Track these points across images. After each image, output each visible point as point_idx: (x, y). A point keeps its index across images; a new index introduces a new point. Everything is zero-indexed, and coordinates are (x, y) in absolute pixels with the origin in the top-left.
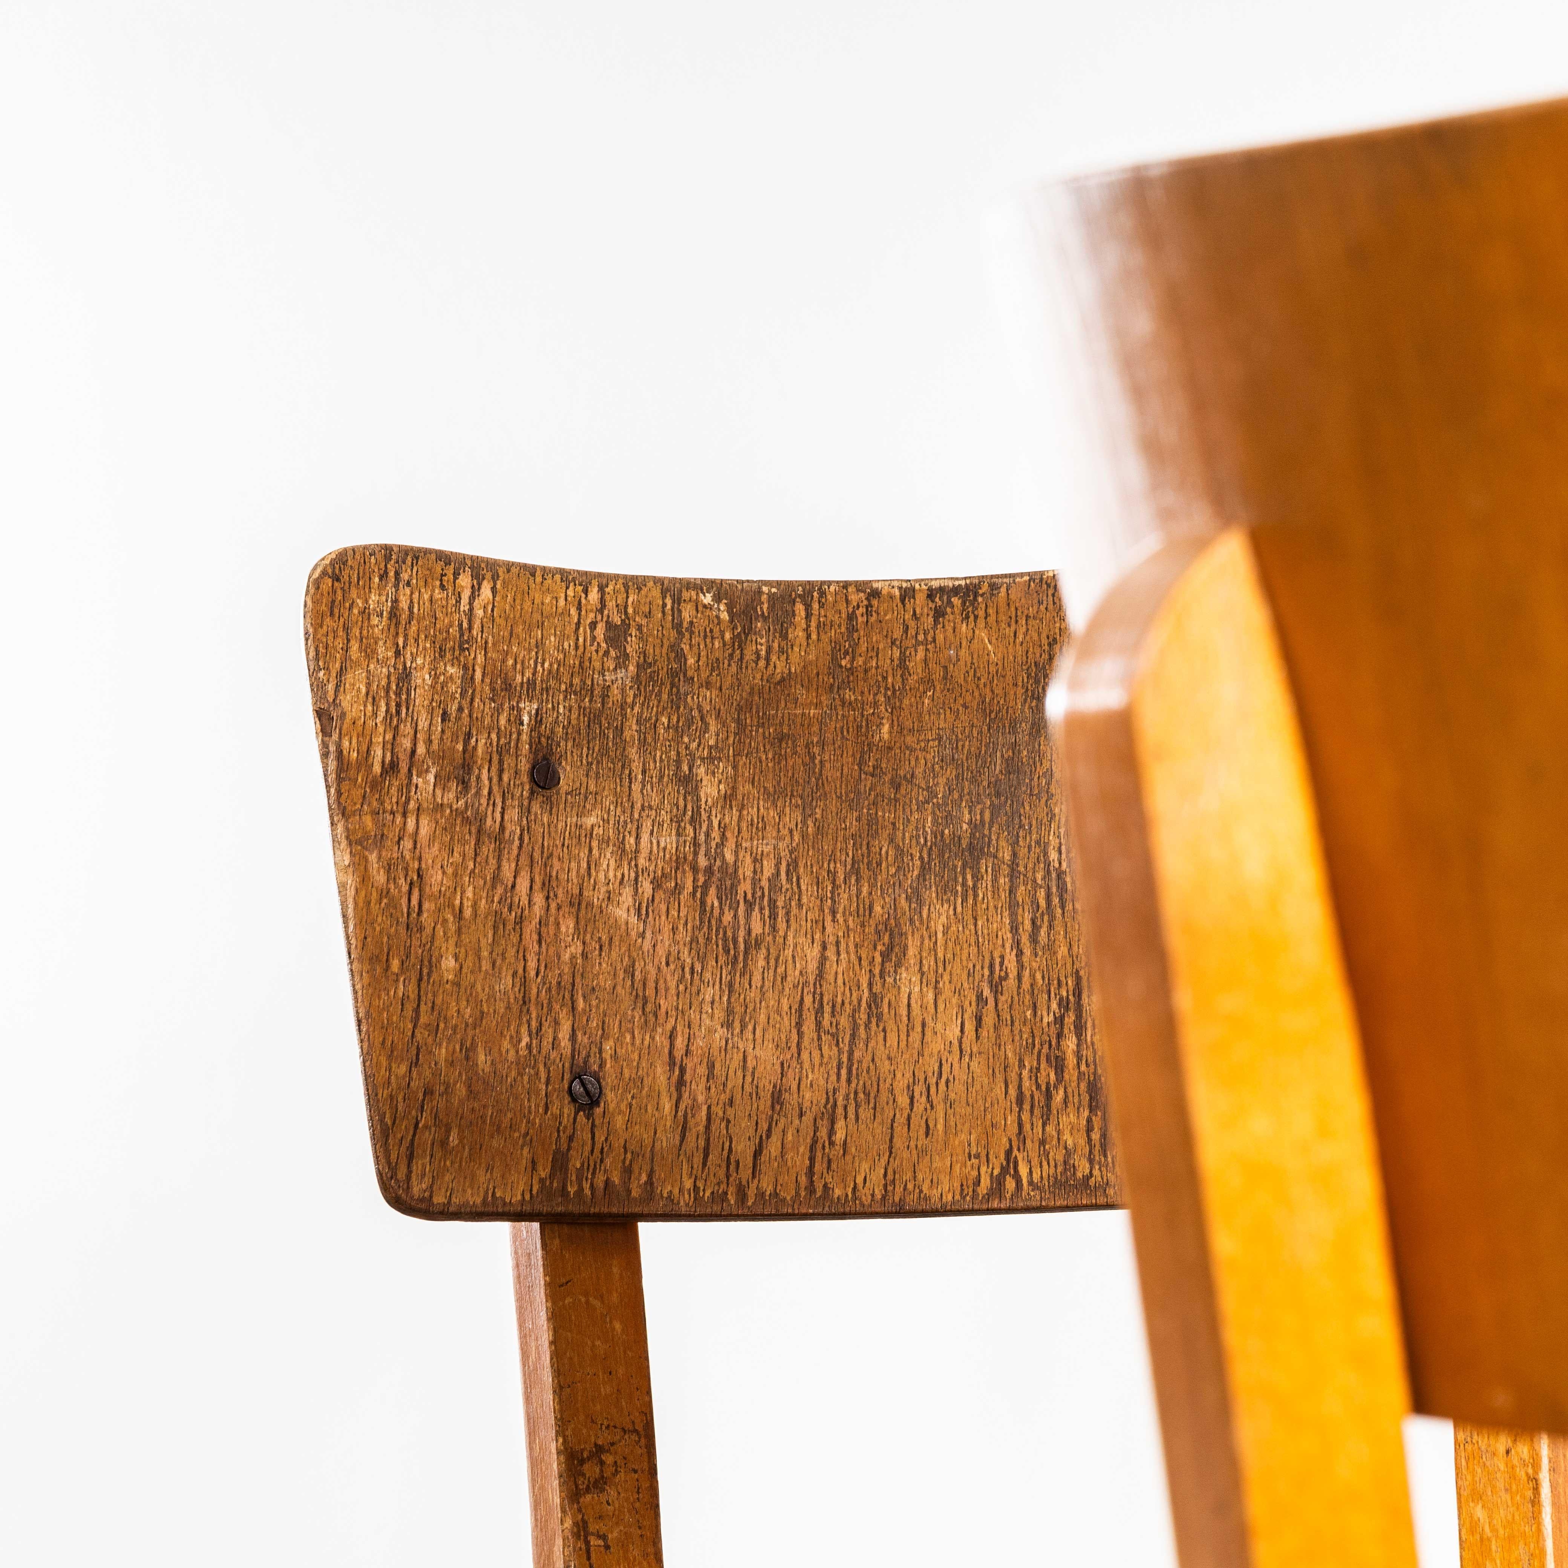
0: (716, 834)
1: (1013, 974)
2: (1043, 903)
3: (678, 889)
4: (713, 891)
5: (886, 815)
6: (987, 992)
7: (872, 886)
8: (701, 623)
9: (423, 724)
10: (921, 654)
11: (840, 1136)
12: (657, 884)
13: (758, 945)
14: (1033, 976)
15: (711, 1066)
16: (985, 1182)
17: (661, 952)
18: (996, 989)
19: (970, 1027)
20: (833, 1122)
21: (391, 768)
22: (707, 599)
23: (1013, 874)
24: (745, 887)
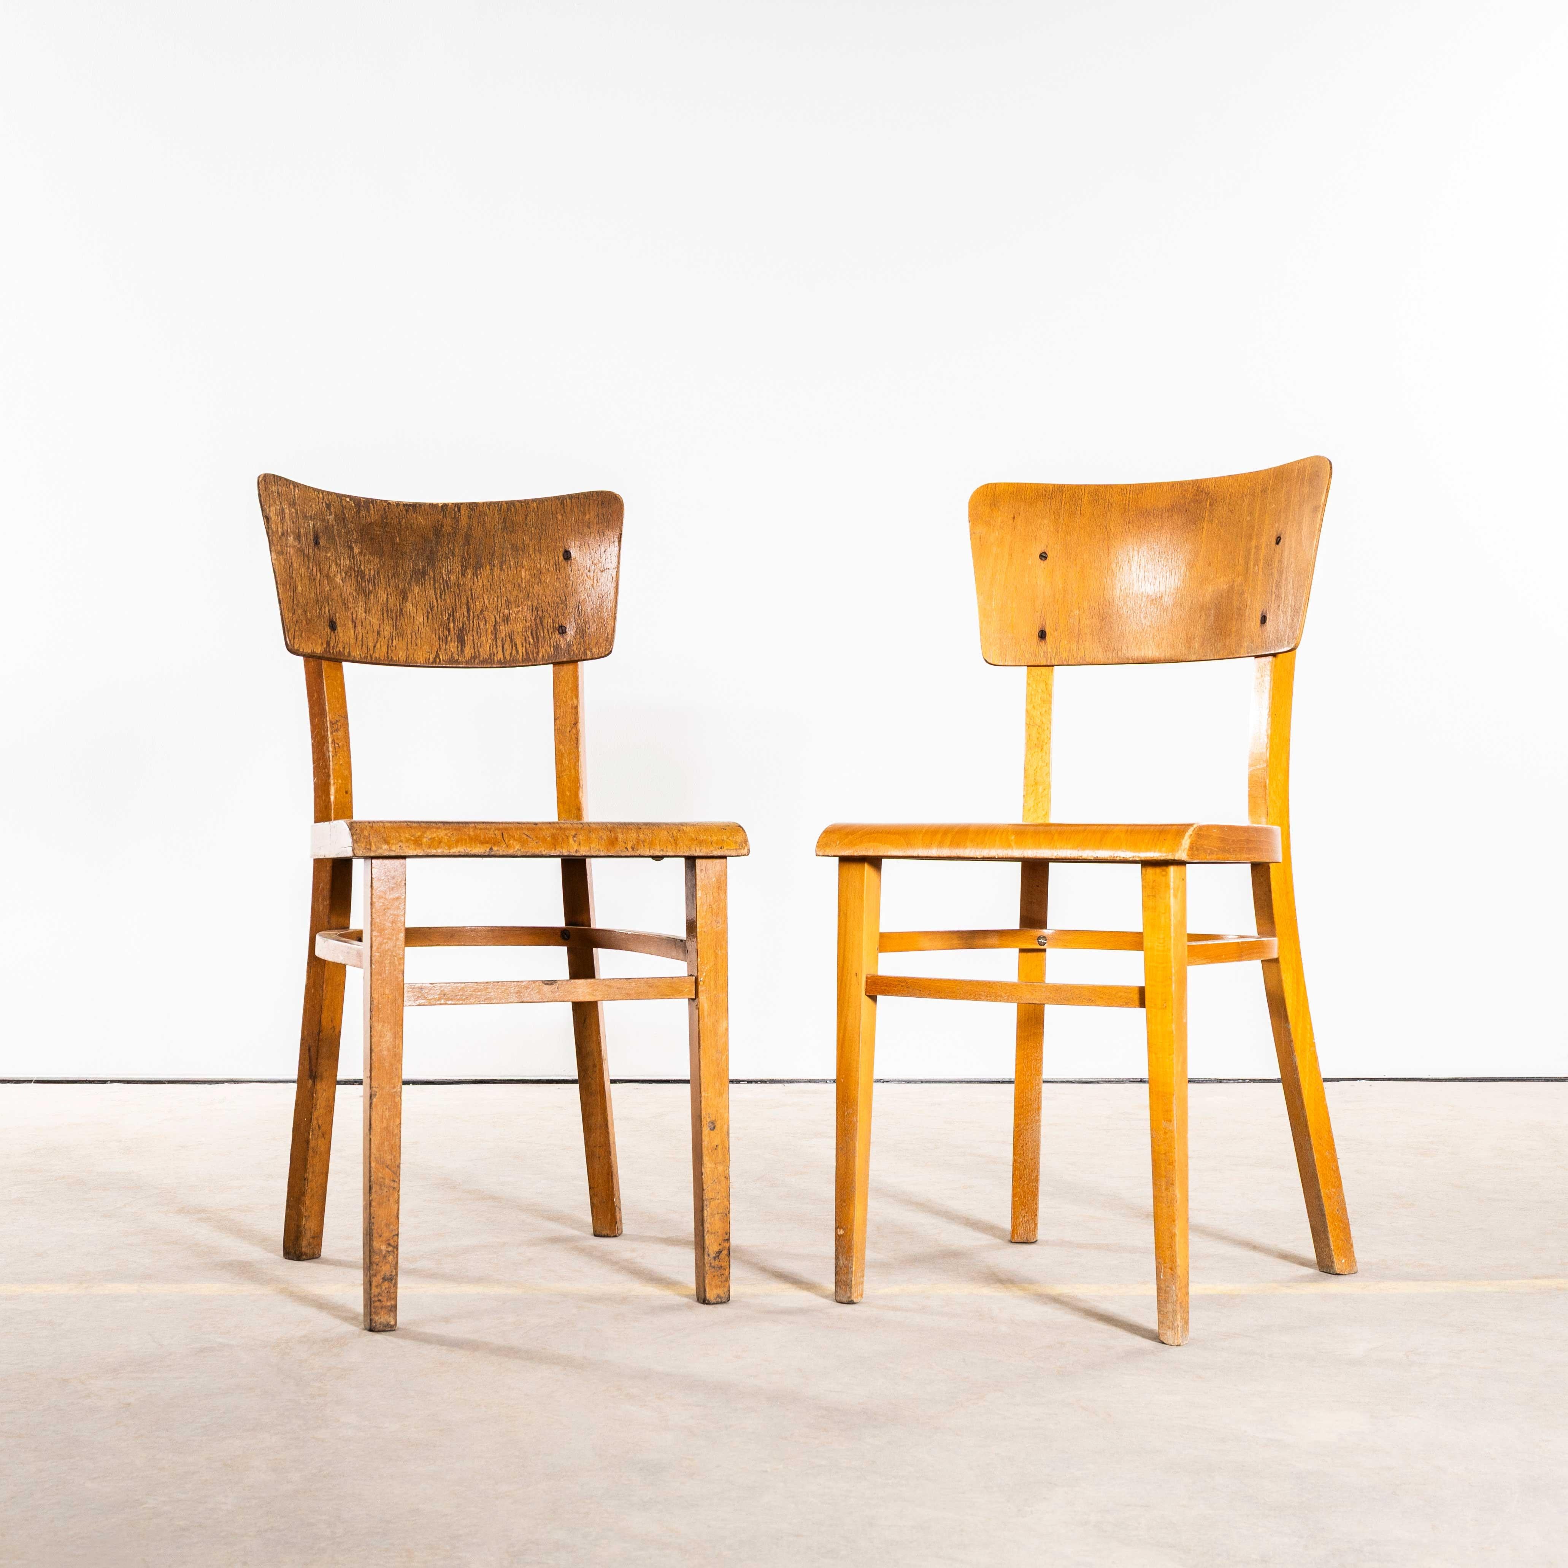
0: (359, 562)
1: (436, 606)
2: (442, 588)
3: (351, 576)
4: (359, 577)
5: (400, 562)
6: (429, 610)
7: (398, 580)
8: (348, 506)
9: (289, 523)
10: (404, 521)
11: (394, 644)
12: (346, 574)
13: (371, 592)
14: (441, 607)
15: (362, 623)
16: (431, 659)
17: (348, 592)
18: (432, 610)
19: (425, 619)
20: (392, 641)
21: (283, 534)
22: (348, 500)
23: (434, 580)
24: (367, 577)
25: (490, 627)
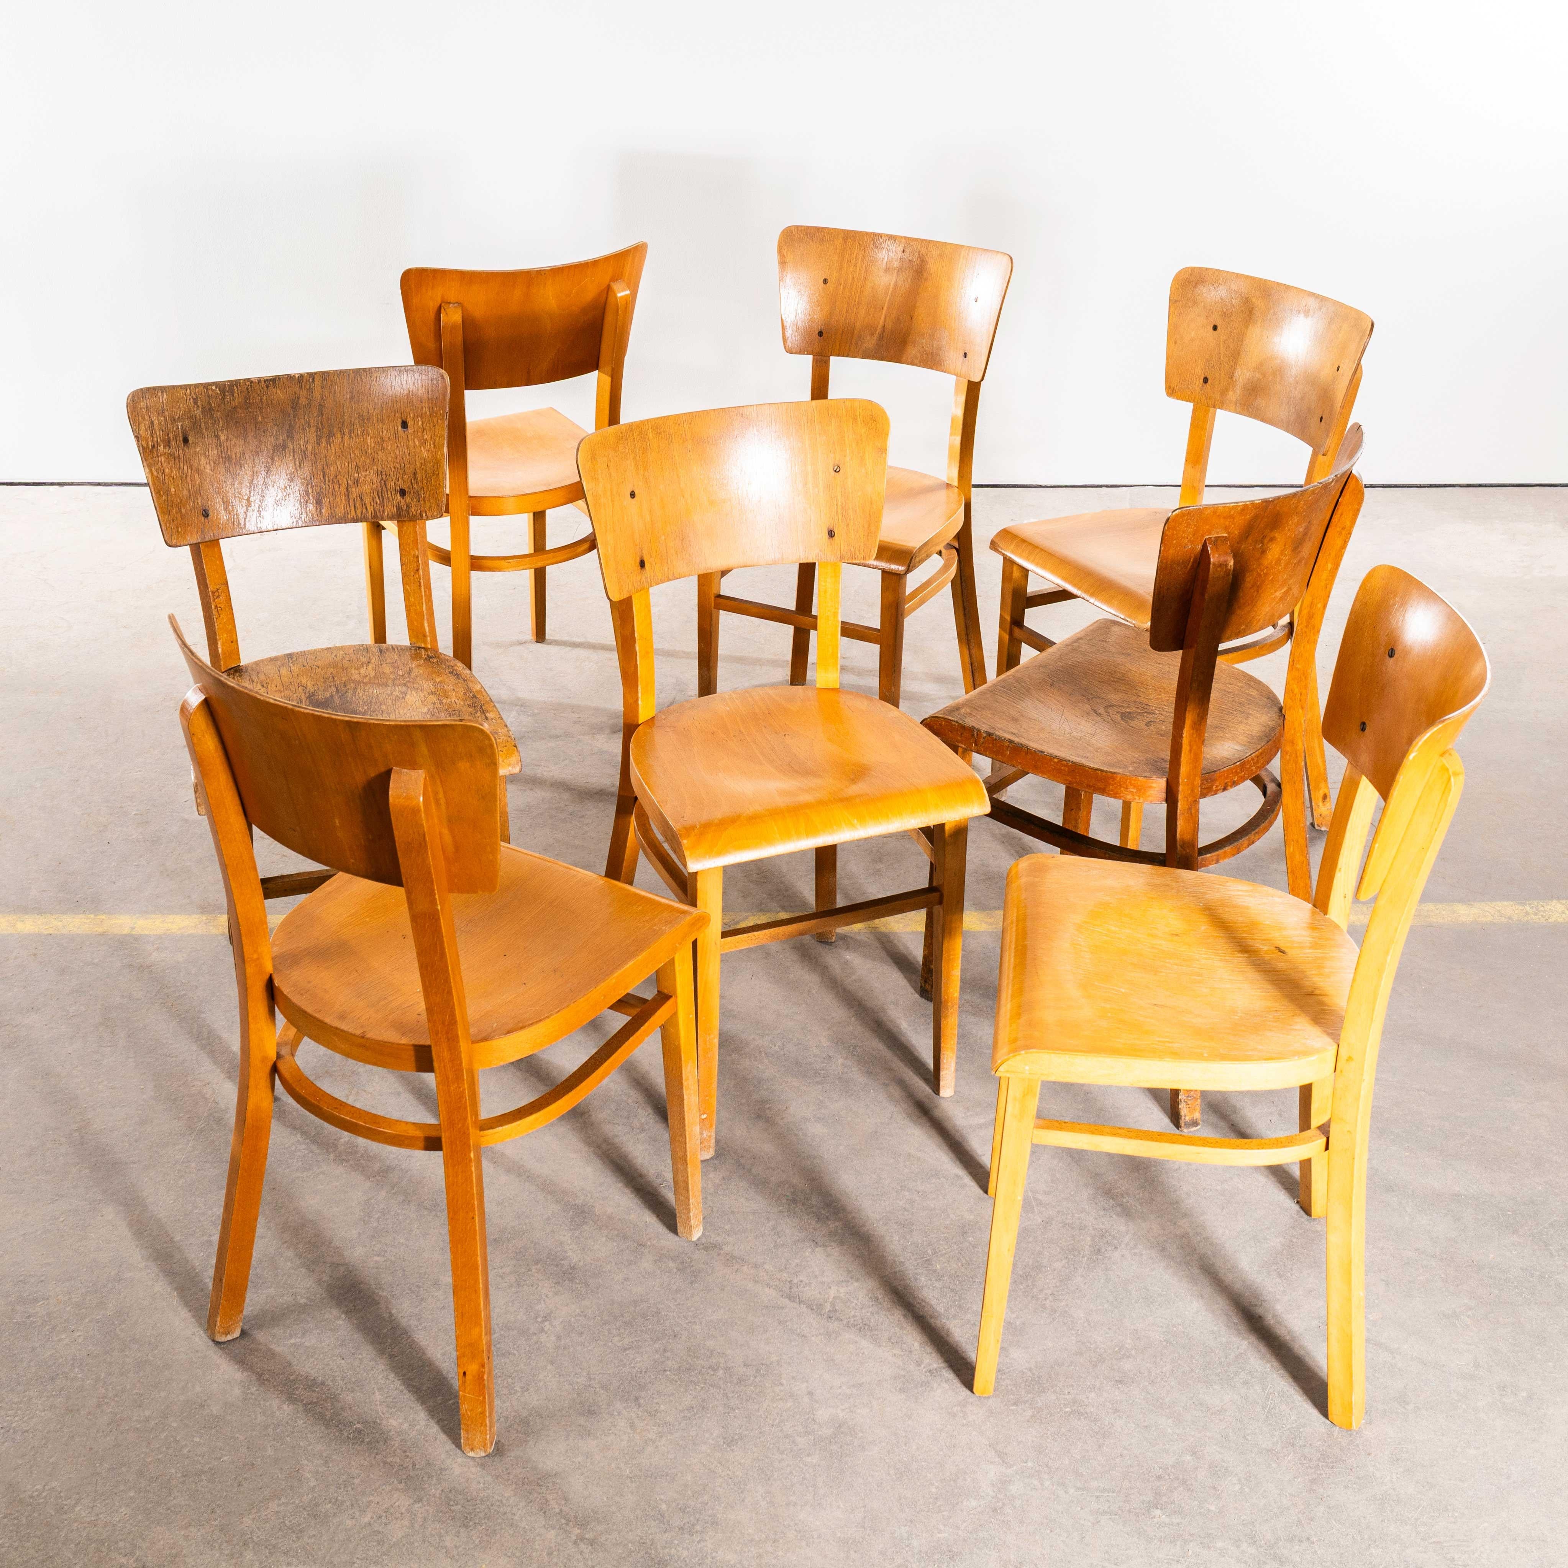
0: (225, 448)
7: (262, 457)
8: (213, 394)
9: (158, 434)
10: (265, 397)
12: (215, 463)
21: (153, 447)
22: (214, 388)
23: (294, 452)
25: (343, 489)
